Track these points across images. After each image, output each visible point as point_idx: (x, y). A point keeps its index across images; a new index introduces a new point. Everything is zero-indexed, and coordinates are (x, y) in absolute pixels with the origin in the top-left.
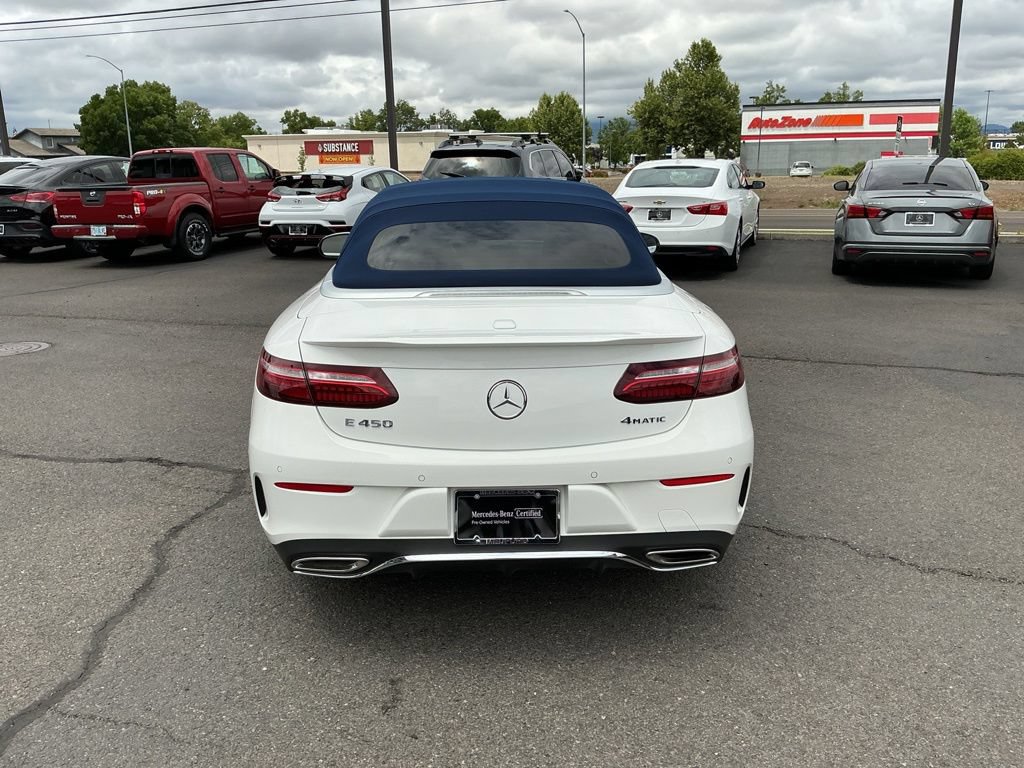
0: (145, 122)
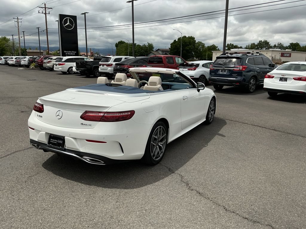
0: (186, 48)
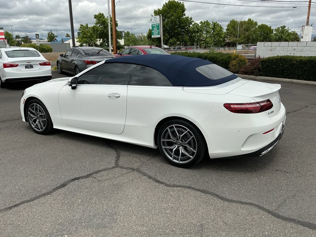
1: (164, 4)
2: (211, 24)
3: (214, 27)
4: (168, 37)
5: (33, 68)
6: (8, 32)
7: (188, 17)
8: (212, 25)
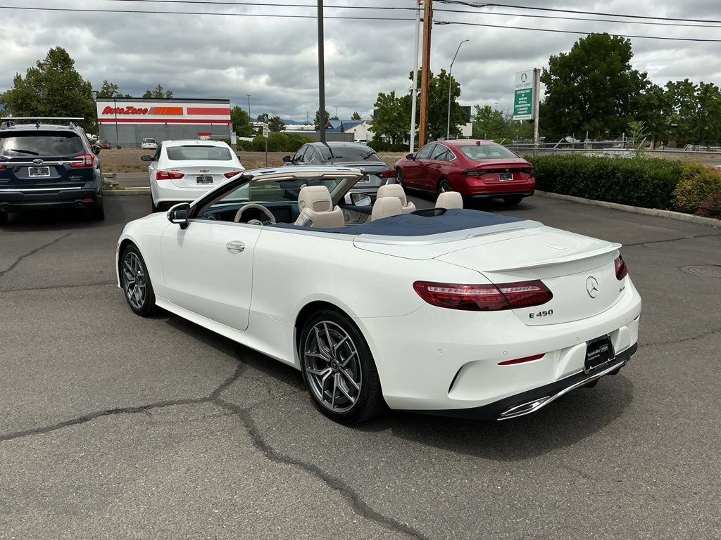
1: (576, 43)
2: (696, 89)
3: (706, 95)
4: (581, 118)
5: (212, 182)
6: (240, 109)
7: (636, 72)
8: (698, 90)
